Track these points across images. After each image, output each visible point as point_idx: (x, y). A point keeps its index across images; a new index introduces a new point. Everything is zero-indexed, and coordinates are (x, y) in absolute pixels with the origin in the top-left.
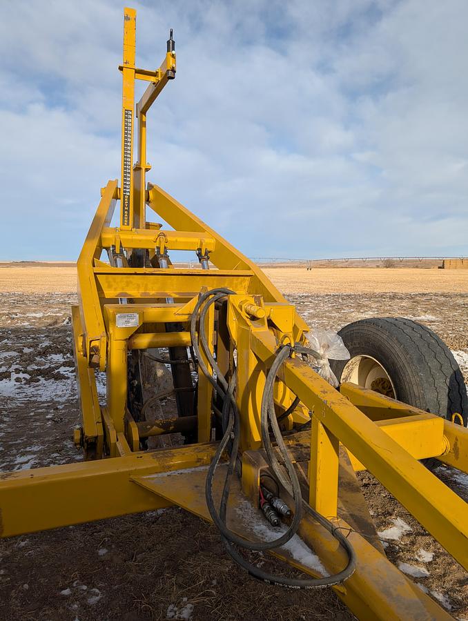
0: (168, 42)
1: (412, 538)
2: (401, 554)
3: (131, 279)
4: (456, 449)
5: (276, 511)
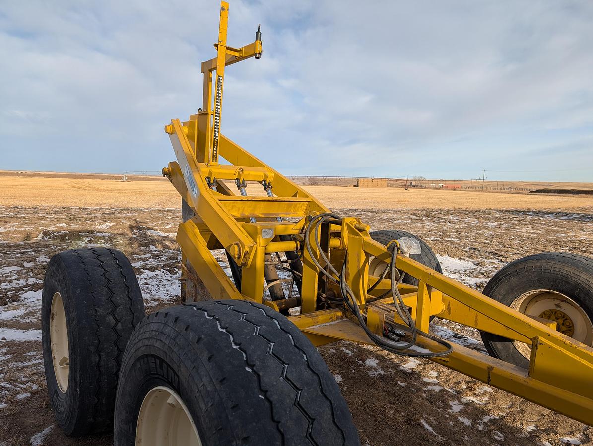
0: (257, 34)
1: (423, 366)
2: (421, 373)
3: (235, 204)
4: (449, 309)
5: (397, 335)
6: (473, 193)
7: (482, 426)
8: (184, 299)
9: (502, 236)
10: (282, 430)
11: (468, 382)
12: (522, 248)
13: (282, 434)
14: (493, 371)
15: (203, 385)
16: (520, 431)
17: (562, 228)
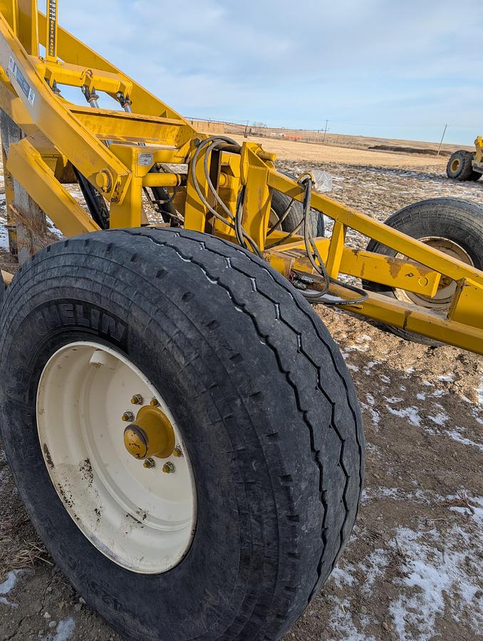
5: (304, 282)
6: (315, 145)
7: (369, 371)
8: (14, 251)
9: (351, 191)
10: (294, 382)
11: (348, 332)
12: (371, 203)
13: (294, 387)
14: (411, 315)
15: (179, 332)
16: (403, 373)
17: (404, 185)
